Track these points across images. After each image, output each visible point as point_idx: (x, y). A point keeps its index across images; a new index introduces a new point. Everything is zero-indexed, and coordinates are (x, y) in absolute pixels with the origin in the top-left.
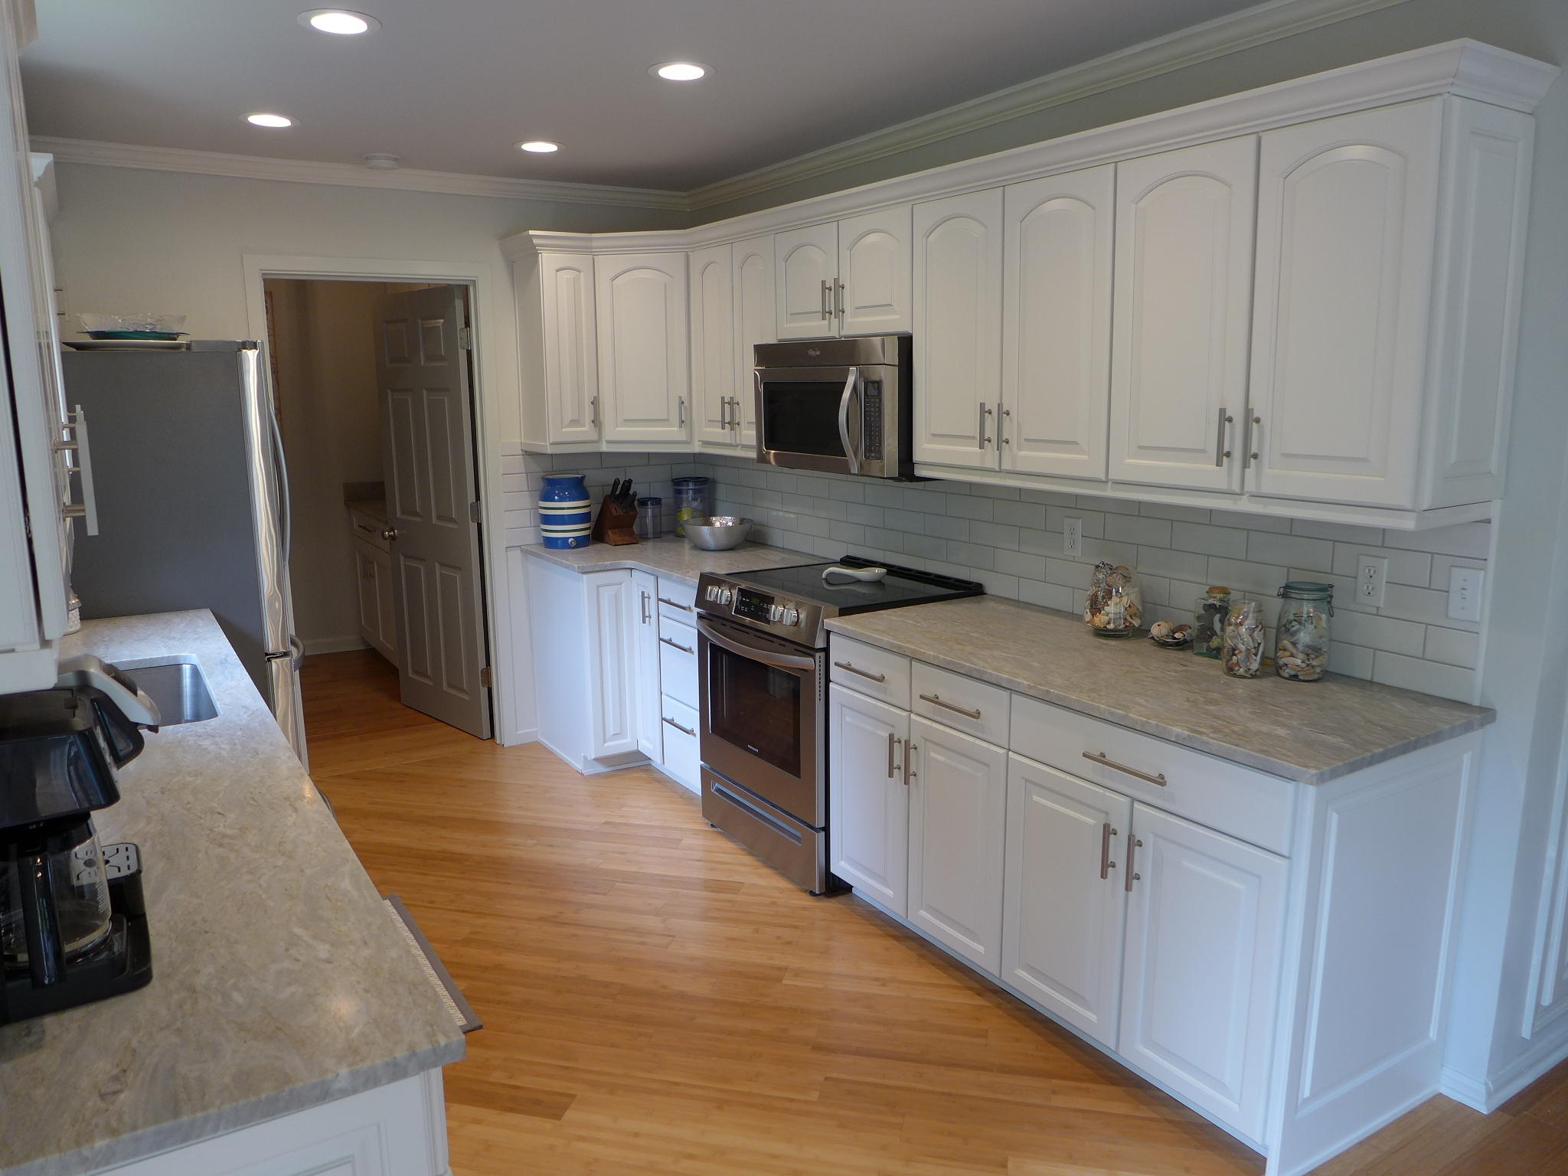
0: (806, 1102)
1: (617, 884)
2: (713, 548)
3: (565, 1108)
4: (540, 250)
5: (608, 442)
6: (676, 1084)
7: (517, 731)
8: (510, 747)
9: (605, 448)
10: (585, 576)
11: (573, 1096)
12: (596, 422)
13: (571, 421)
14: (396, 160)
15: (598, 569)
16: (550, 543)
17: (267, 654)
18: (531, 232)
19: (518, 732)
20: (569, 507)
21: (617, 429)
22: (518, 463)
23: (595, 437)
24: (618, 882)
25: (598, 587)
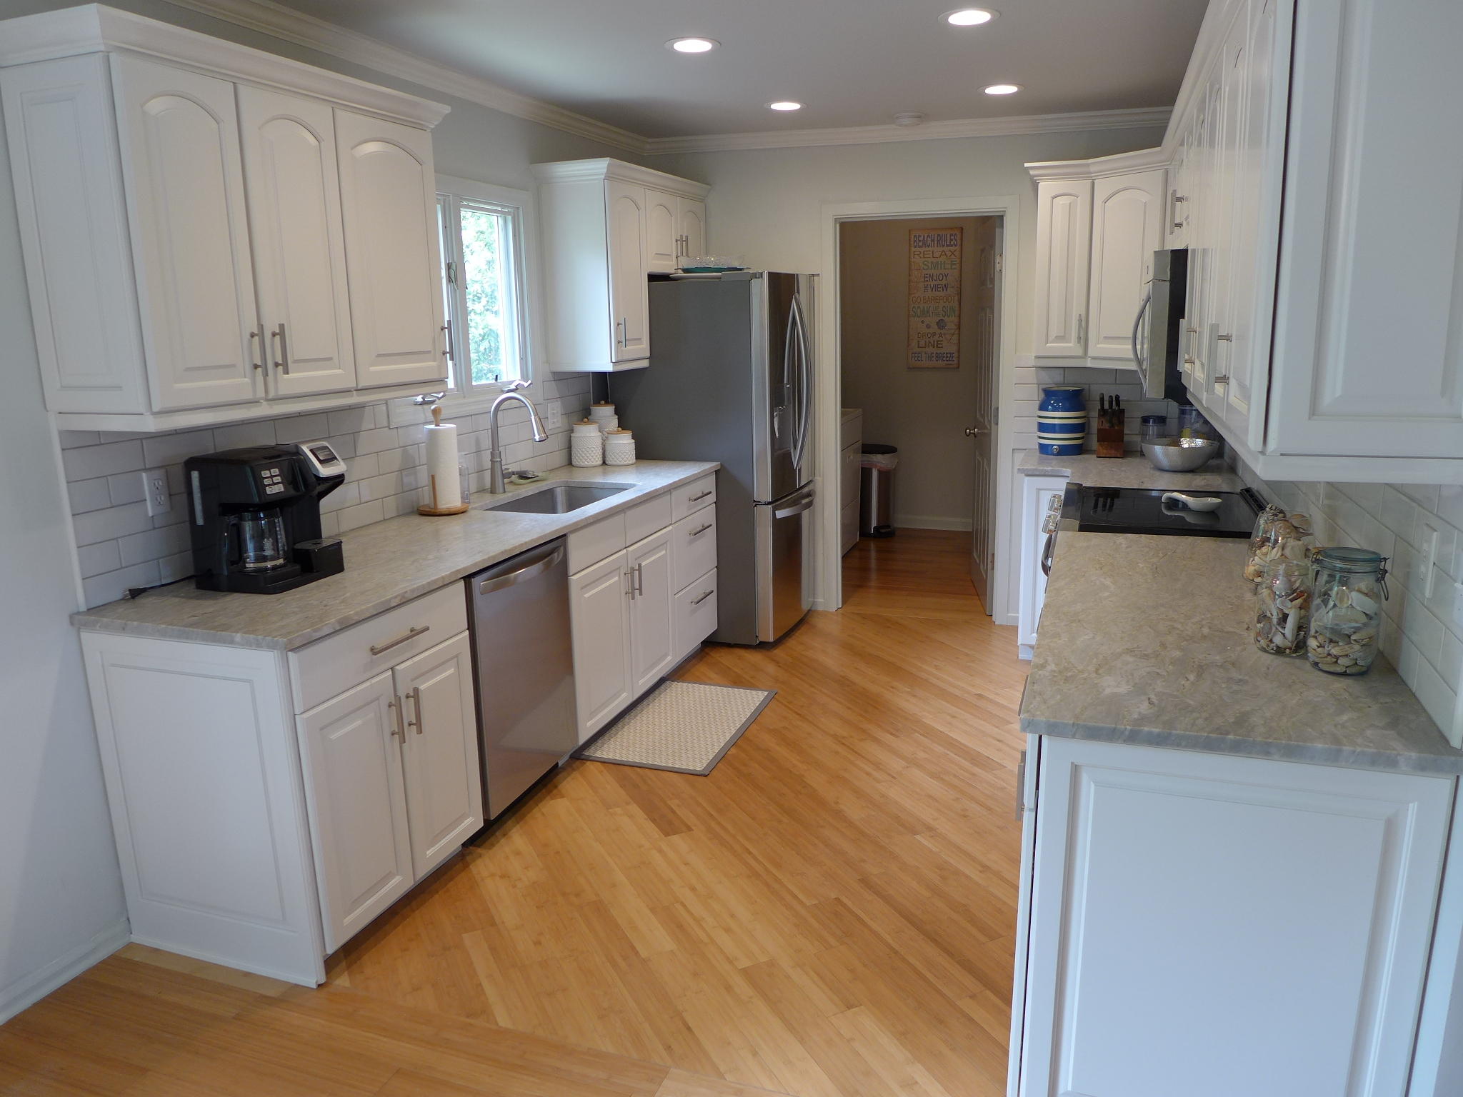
0: (801, 902)
1: (917, 734)
2: (1167, 468)
3: (675, 833)
4: (1039, 180)
5: (1094, 358)
6: (750, 853)
7: (1008, 612)
8: (1001, 626)
9: (1089, 363)
10: (1027, 478)
11: (690, 829)
12: (1084, 339)
13: (1056, 337)
14: (919, 117)
15: (1038, 473)
16: (1044, 449)
17: (755, 501)
18: (1026, 165)
19: (1009, 615)
20: (1058, 417)
21: (1098, 346)
22: (1031, 376)
23: (1080, 352)
24: (918, 733)
25: (1039, 490)
